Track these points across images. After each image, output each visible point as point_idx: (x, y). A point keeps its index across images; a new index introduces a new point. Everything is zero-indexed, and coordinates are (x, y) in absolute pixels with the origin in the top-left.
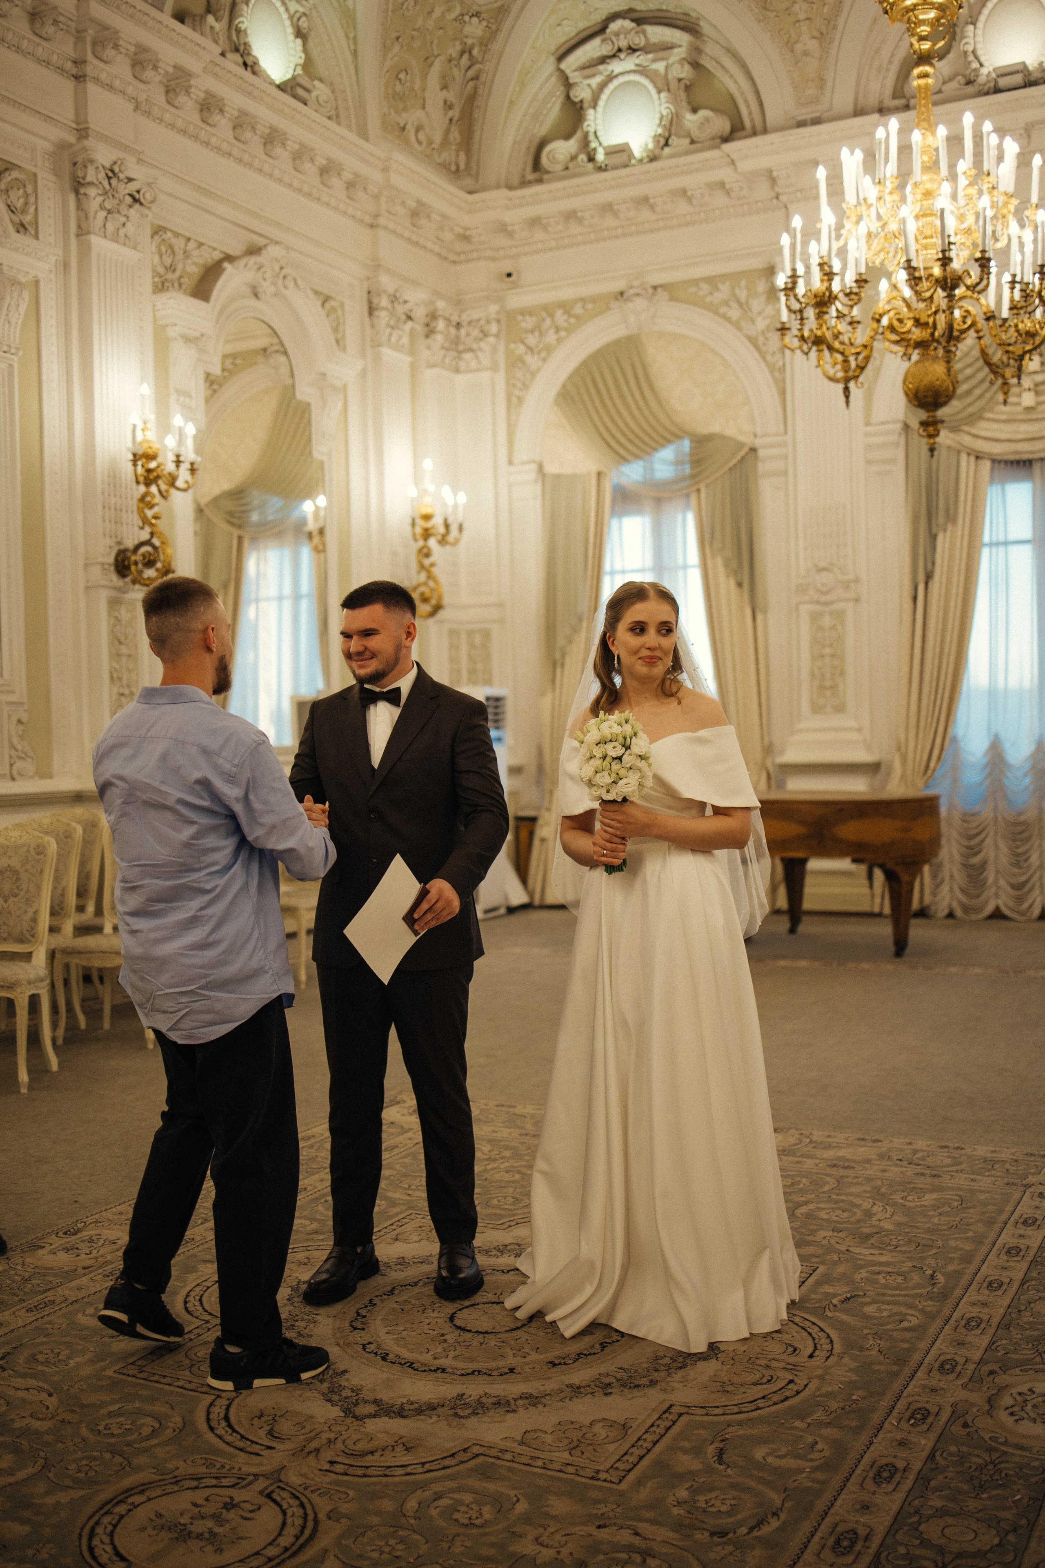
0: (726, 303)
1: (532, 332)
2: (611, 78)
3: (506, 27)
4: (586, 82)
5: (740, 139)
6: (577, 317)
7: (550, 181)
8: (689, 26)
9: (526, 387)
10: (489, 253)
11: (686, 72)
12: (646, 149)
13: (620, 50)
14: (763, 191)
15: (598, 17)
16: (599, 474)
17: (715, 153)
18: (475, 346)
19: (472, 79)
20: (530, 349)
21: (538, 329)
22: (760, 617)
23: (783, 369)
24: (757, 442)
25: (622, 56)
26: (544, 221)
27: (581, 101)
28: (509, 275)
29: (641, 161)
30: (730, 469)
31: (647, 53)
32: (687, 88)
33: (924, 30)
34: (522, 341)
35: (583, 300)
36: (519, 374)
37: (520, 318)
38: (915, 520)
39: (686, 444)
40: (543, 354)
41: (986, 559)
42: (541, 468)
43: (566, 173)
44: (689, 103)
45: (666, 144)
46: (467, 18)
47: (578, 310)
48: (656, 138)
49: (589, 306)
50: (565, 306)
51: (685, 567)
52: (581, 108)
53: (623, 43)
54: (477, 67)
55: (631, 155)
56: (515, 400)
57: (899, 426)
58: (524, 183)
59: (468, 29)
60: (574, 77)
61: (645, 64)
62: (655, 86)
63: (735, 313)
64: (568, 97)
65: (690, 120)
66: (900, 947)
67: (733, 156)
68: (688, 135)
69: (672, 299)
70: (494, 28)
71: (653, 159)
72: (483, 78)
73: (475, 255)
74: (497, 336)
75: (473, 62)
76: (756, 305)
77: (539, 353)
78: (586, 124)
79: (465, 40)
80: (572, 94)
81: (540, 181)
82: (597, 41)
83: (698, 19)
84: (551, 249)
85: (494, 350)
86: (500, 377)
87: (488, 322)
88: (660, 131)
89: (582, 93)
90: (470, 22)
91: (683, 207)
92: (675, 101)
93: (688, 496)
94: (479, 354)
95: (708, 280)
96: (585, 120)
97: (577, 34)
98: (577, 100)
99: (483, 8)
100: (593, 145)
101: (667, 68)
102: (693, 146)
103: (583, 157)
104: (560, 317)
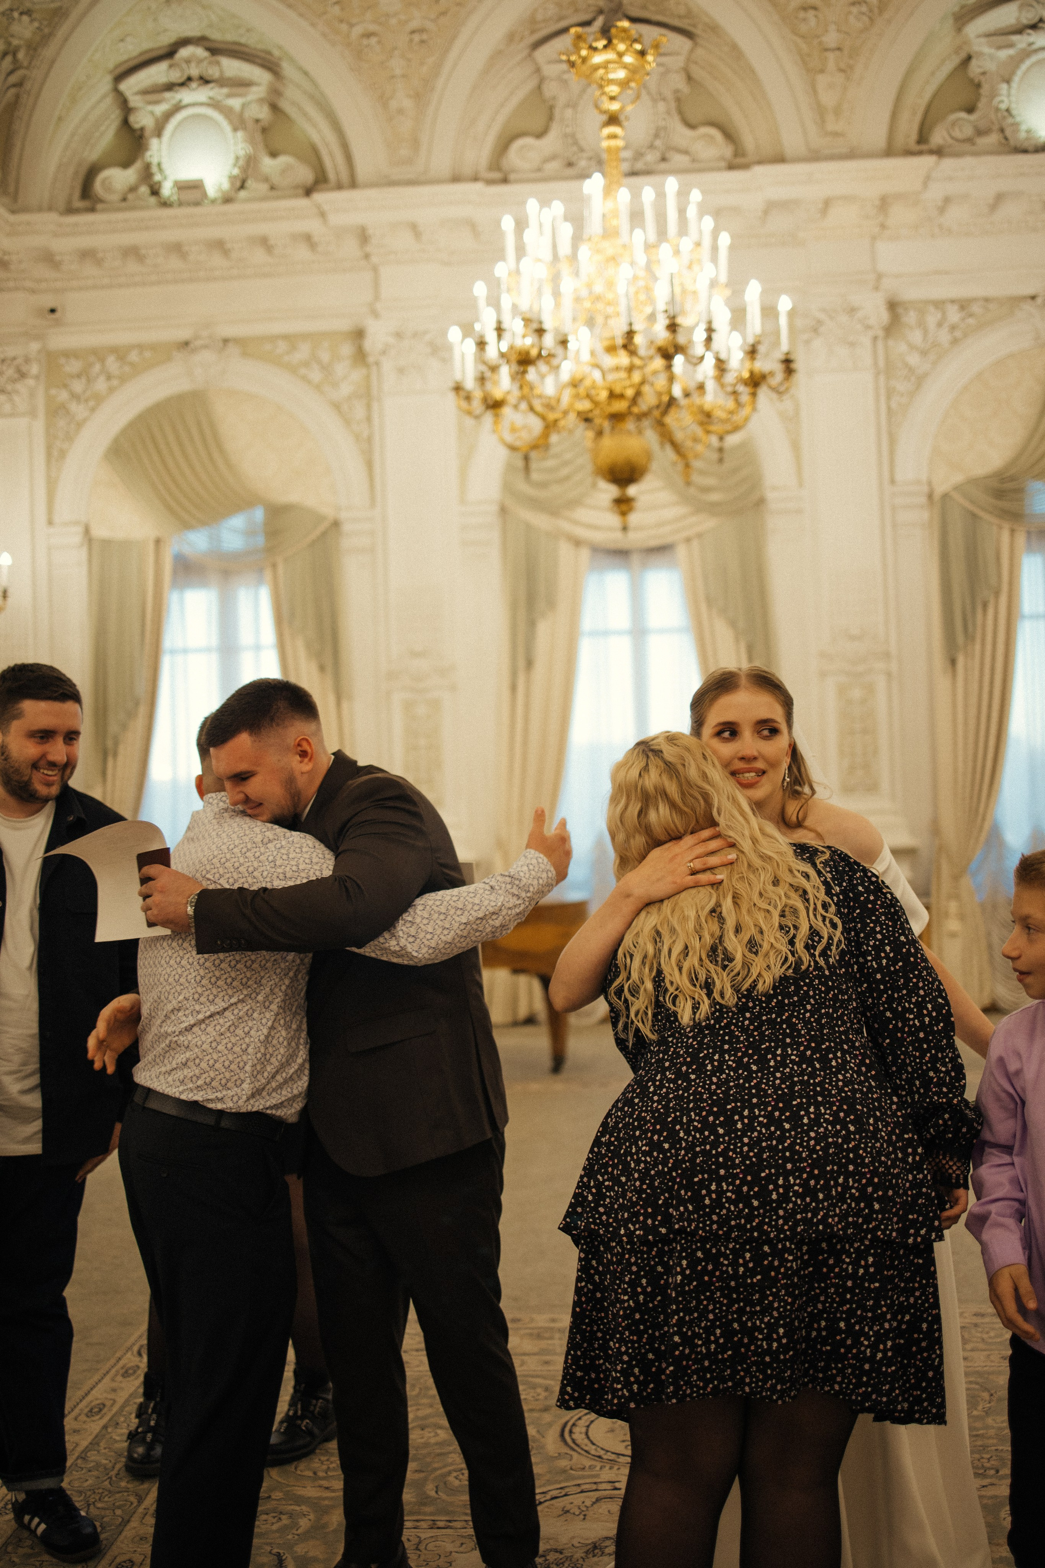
0: (306, 364)
1: (79, 376)
2: (178, 108)
3: (61, 33)
4: (150, 108)
5: (322, 190)
6: (132, 364)
7: (104, 211)
8: (270, 64)
9: (69, 438)
10: (28, 284)
11: (264, 113)
12: (220, 190)
13: (189, 79)
14: (351, 247)
15: (166, 39)
16: (158, 542)
17: (303, 202)
18: (9, 387)
19: (14, 85)
20: (75, 397)
21: (84, 374)
22: (345, 705)
23: (370, 440)
24: (343, 515)
25: (194, 85)
26: (100, 255)
27: (142, 129)
28: (53, 311)
29: (213, 201)
30: (313, 543)
31: (222, 86)
32: (264, 130)
33: (613, 90)
34: (65, 386)
35: (141, 347)
36: (62, 423)
37: (62, 361)
38: (514, 607)
39: (259, 514)
40: (92, 403)
41: (586, 650)
42: (87, 531)
43: (124, 204)
44: (267, 146)
45: (242, 187)
46: (16, 15)
47: (134, 356)
48: (232, 178)
49: (148, 354)
50: (120, 352)
51: (257, 648)
52: (141, 137)
53: (194, 72)
54: (20, 73)
55: (205, 194)
56: (55, 453)
57: (495, 508)
58: (70, 210)
59: (15, 28)
60: (134, 101)
61: (219, 98)
62: (231, 122)
63: (316, 375)
64: (125, 122)
65: (268, 164)
66: (558, 1062)
67: (326, 207)
68: (266, 179)
69: (245, 354)
70: (46, 31)
71: (227, 200)
72: (28, 86)
73: (11, 284)
74: (37, 377)
75: (16, 66)
76: (341, 368)
77: (87, 401)
78: (148, 154)
79: (11, 39)
80: (132, 119)
81: (92, 210)
82: (163, 66)
83: (280, 59)
84: (103, 287)
85: (32, 395)
86: (39, 425)
87: (27, 360)
88: (236, 171)
89: (143, 119)
90: (20, 20)
91: (259, 256)
92: (251, 141)
93: (261, 570)
94: (16, 398)
95: (286, 337)
96: (147, 149)
97: (141, 54)
98: (137, 126)
99: (37, 7)
100: (157, 177)
101: (244, 106)
102: (274, 193)
103: (144, 190)
104: (112, 364)
